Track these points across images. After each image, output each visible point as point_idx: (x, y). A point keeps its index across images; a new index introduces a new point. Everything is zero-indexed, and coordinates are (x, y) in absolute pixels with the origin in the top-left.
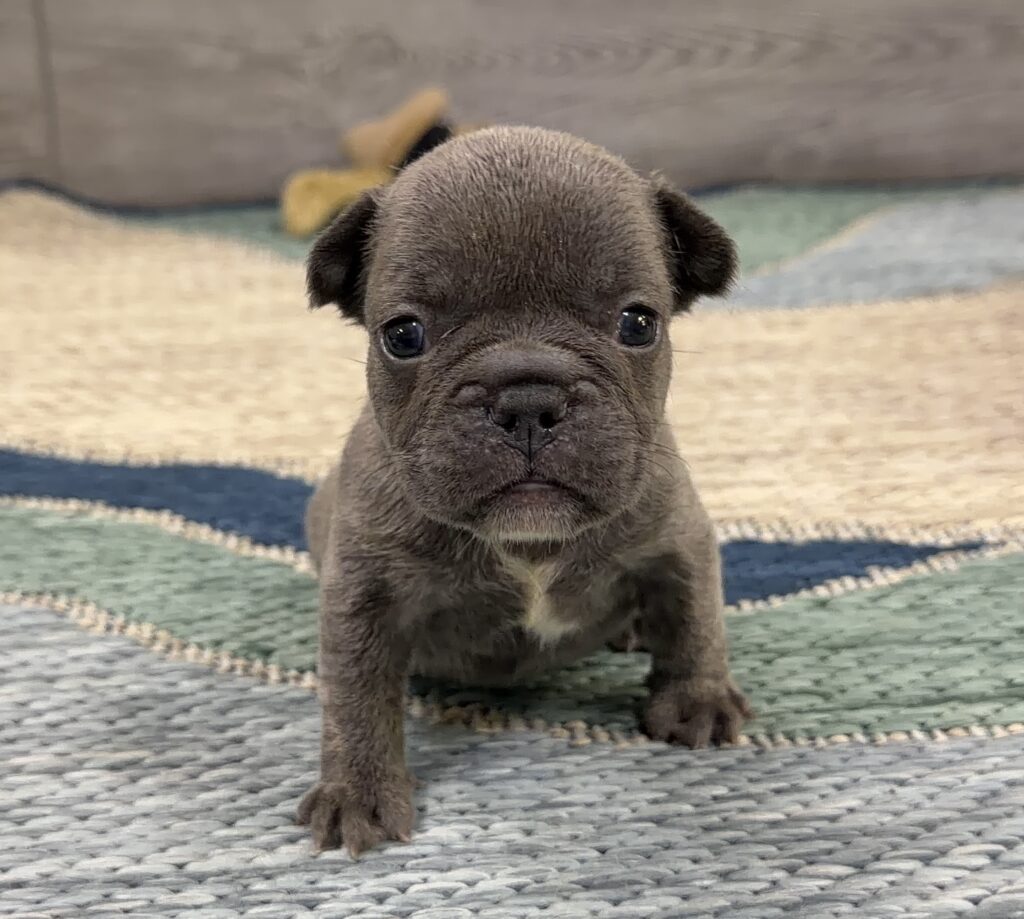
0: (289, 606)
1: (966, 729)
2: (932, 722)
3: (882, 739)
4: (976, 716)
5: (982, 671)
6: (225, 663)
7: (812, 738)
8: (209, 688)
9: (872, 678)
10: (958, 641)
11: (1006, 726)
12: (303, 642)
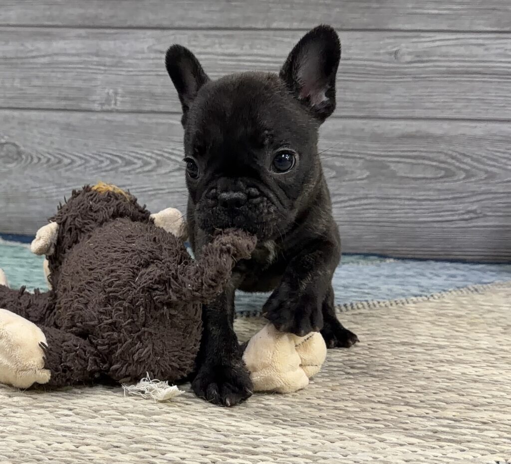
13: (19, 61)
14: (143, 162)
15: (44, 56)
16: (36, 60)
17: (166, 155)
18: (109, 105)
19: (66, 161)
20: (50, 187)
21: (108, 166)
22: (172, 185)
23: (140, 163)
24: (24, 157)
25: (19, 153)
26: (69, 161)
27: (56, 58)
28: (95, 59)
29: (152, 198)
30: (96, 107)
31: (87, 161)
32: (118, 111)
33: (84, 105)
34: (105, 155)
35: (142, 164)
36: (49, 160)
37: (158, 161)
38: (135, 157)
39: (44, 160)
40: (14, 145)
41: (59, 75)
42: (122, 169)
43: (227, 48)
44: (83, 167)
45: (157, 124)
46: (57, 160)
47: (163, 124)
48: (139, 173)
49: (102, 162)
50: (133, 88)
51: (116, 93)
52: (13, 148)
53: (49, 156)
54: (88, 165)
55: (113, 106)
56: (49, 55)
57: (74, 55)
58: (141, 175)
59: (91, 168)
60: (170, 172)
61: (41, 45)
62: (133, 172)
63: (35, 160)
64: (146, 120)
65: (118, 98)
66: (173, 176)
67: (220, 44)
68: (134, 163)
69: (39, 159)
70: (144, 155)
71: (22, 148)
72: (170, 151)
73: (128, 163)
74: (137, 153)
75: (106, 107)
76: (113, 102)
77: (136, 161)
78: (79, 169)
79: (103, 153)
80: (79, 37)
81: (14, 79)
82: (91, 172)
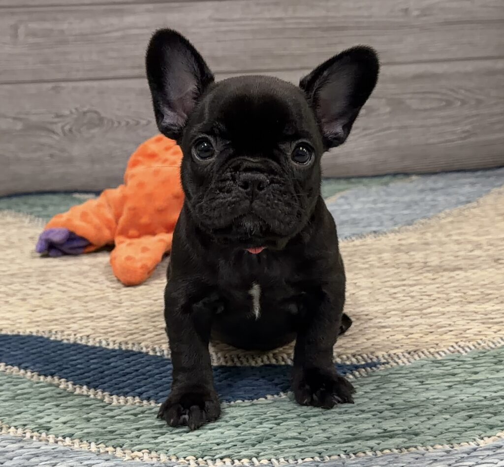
0: (57, 406)
1: (364, 453)
2: (349, 449)
3: (327, 458)
4: (369, 447)
5: (373, 426)
6: (28, 435)
7: (296, 460)
8: (22, 447)
9: (324, 430)
10: (363, 411)
11: (382, 451)
12: (65, 423)
24: (106, 122)
25: (101, 119)
36: (128, 123)
39: (123, 123)
40: (96, 112)
52: (94, 116)
57: (143, 28)
63: (116, 124)
71: (103, 115)
80: (148, 11)
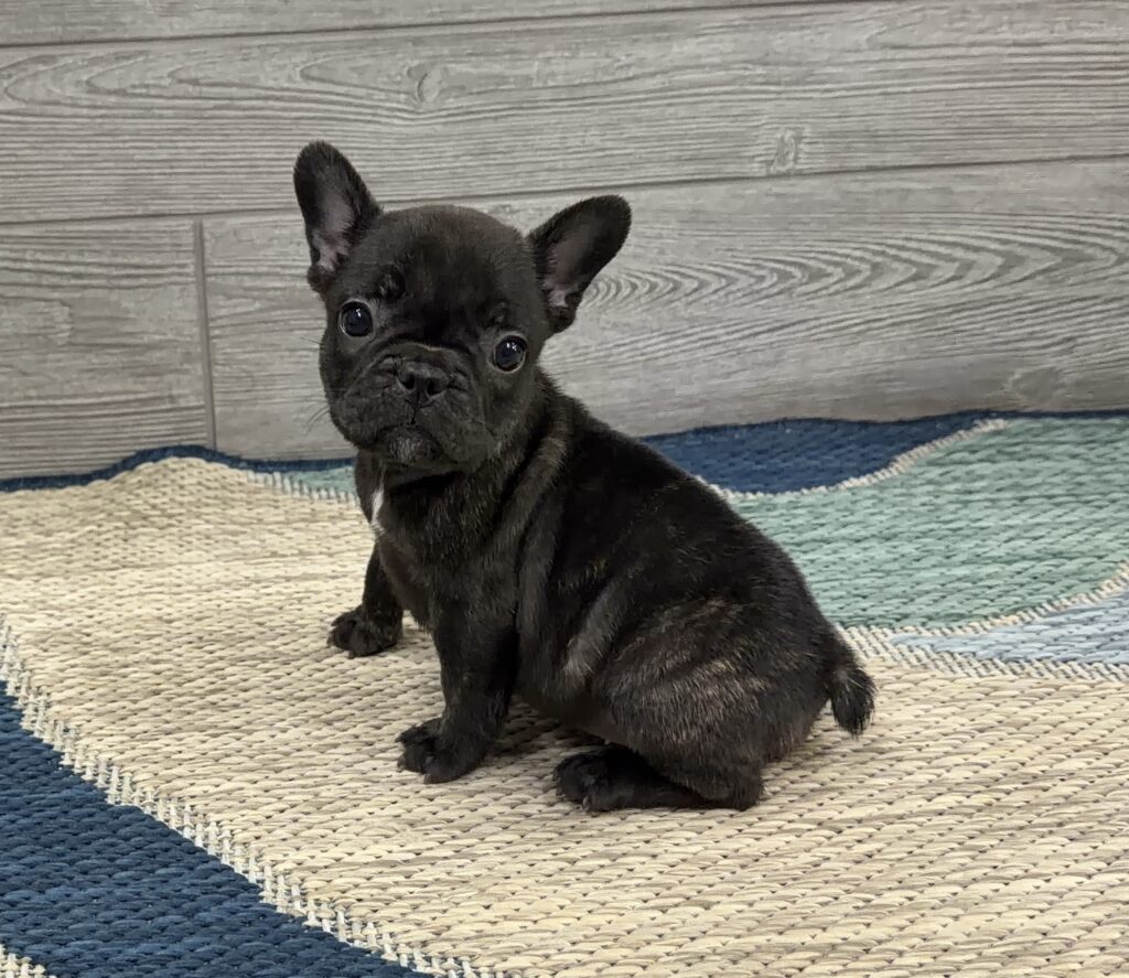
13: (600, 91)
14: (844, 270)
15: (653, 75)
16: (634, 85)
17: (893, 252)
18: (783, 162)
19: (690, 285)
20: (654, 341)
21: (773, 286)
22: (899, 310)
23: (838, 273)
26: (695, 285)
27: (678, 78)
28: (760, 70)
29: (860, 339)
30: (755, 168)
31: (731, 281)
32: (801, 174)
33: (732, 169)
34: (768, 264)
35: (843, 275)
37: (875, 266)
38: (829, 263)
41: (682, 112)
42: (800, 290)
43: (1025, 31)
44: (722, 293)
45: (878, 192)
46: (671, 285)
47: (889, 191)
48: (837, 293)
49: (761, 279)
50: (835, 125)
51: (798, 139)
53: (653, 279)
54: (733, 288)
55: (790, 165)
56: (664, 72)
58: (838, 297)
59: (739, 294)
60: (898, 284)
61: (649, 52)
62: (824, 292)
64: (854, 187)
65: (802, 146)
66: (902, 292)
67: (1011, 23)
68: (829, 275)
69: (634, 287)
70: (847, 256)
72: (900, 243)
73: (817, 275)
74: (835, 254)
75: (777, 168)
76: (791, 156)
77: (830, 269)
78: (714, 297)
79: (766, 260)
81: (586, 128)
82: (738, 302)
